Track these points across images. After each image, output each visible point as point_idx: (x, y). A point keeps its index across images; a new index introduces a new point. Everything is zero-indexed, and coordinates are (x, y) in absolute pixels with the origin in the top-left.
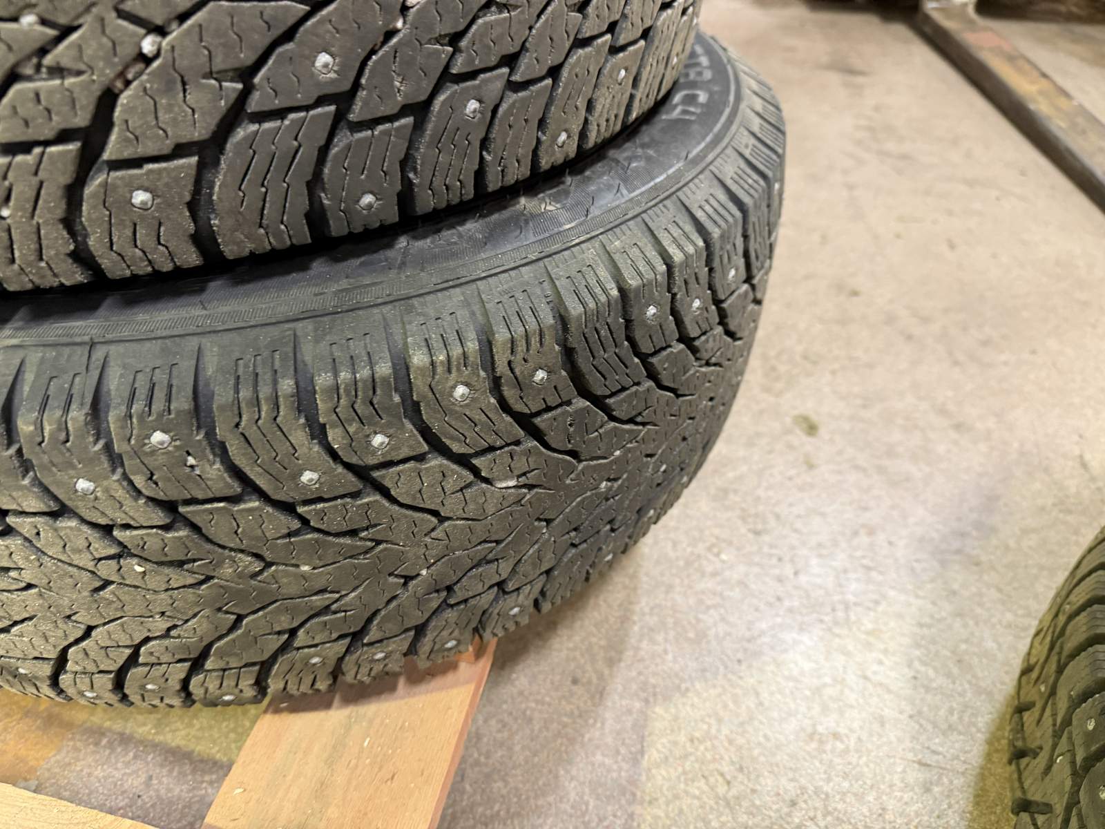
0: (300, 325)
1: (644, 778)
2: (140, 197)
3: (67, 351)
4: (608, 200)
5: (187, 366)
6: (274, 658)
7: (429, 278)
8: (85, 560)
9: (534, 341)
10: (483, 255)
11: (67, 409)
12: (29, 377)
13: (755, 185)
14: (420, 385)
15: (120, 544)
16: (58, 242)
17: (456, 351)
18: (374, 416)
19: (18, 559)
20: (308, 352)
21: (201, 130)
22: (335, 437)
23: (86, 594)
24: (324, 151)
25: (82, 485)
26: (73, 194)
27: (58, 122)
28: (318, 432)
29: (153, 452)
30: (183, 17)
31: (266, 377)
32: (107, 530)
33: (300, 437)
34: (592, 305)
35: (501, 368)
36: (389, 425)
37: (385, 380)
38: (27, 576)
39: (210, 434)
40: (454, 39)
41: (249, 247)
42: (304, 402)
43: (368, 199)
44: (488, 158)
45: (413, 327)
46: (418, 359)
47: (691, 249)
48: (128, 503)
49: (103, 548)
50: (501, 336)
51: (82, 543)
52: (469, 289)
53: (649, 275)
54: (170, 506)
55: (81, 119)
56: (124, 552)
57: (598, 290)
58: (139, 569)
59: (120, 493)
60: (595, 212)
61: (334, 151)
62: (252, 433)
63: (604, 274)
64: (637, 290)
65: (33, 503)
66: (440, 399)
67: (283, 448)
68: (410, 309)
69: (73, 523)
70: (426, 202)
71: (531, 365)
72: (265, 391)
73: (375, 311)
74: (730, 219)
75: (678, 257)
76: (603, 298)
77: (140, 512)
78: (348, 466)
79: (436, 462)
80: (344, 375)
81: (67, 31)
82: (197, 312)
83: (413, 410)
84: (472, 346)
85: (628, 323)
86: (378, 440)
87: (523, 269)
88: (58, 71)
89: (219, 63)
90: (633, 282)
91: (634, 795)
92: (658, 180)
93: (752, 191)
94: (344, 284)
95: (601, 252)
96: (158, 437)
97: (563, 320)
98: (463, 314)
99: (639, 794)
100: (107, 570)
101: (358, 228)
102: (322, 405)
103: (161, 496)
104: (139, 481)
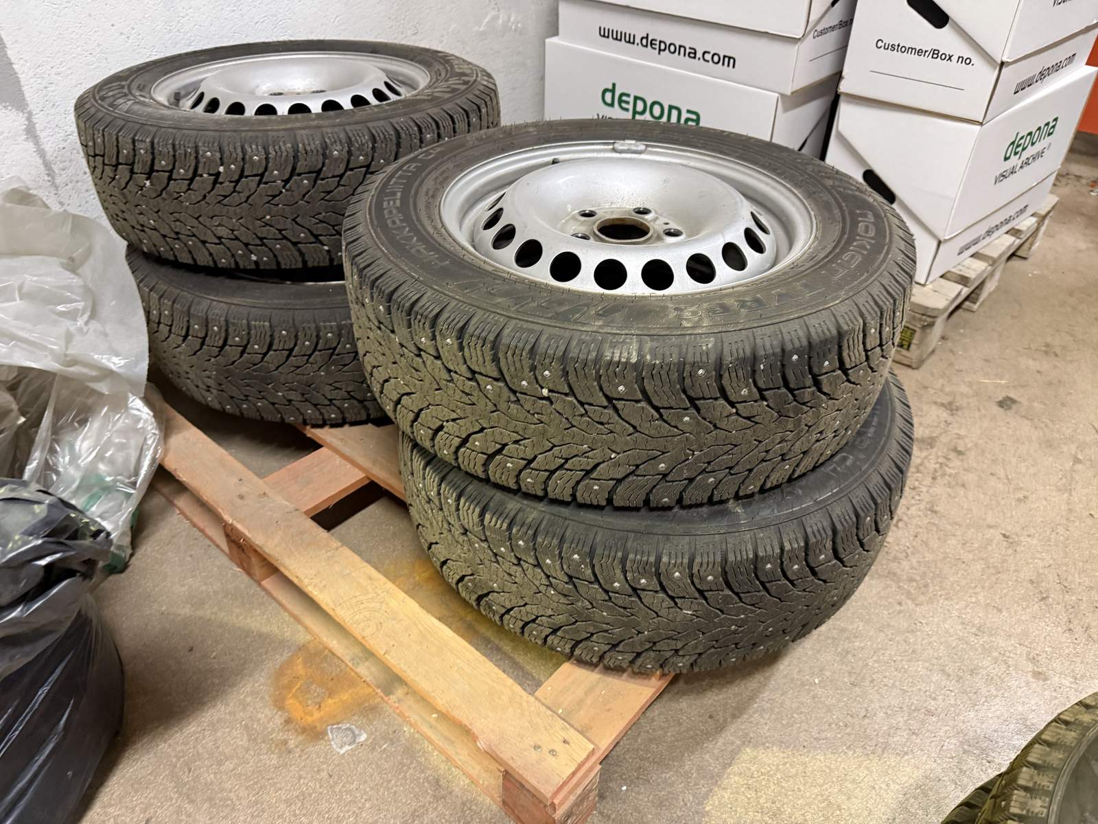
0: (630, 534)
1: (725, 777)
2: (596, 487)
3: (557, 518)
4: (765, 513)
5: (592, 536)
6: (581, 641)
7: (680, 528)
8: (537, 583)
9: (710, 566)
10: (703, 526)
11: (553, 539)
12: (544, 523)
13: (849, 520)
14: (663, 569)
15: (550, 582)
16: (569, 491)
17: (679, 561)
18: (644, 573)
19: (518, 574)
20: (629, 545)
21: (619, 476)
22: (629, 575)
23: (532, 593)
24: (654, 487)
25: (548, 561)
26: (578, 483)
27: (582, 467)
28: (625, 572)
29: (573, 560)
30: (624, 452)
31: (614, 549)
32: (548, 577)
33: (618, 572)
34: (739, 559)
35: (695, 570)
36: (648, 578)
37: (651, 563)
38: (517, 580)
39: (592, 560)
40: (709, 463)
41: (622, 504)
42: (623, 561)
43: (666, 499)
44: (715, 492)
45: (667, 546)
46: (665, 559)
47: (796, 546)
48: (558, 572)
49: (545, 581)
50: (698, 560)
51: (539, 578)
52: (692, 538)
53: (770, 552)
54: (570, 577)
55: (588, 468)
56: (551, 585)
57: (744, 553)
58: (552, 592)
59: (558, 568)
60: (758, 518)
61: (658, 487)
62: (604, 565)
63: (750, 547)
64: (762, 558)
65: (531, 561)
66: (669, 576)
67: (612, 573)
68: (668, 539)
69: (540, 571)
70: (687, 502)
71: (707, 573)
72: (612, 554)
73: (656, 536)
74: (824, 536)
75: (787, 547)
76: (745, 557)
77: (561, 575)
78: (630, 585)
79: (661, 595)
80: (638, 557)
81: (593, 450)
82: (600, 518)
83: (658, 575)
84: (686, 561)
85: (756, 568)
86: (643, 581)
87: (717, 536)
88: (588, 457)
89: (631, 463)
90: (761, 554)
91: (717, 781)
92: (795, 509)
93: (845, 524)
94: (649, 522)
95: (753, 537)
96: (576, 556)
97: (725, 560)
98: (687, 547)
99: (719, 783)
100: (542, 588)
101: (660, 506)
102: (628, 564)
103: (569, 573)
104: (565, 567)
